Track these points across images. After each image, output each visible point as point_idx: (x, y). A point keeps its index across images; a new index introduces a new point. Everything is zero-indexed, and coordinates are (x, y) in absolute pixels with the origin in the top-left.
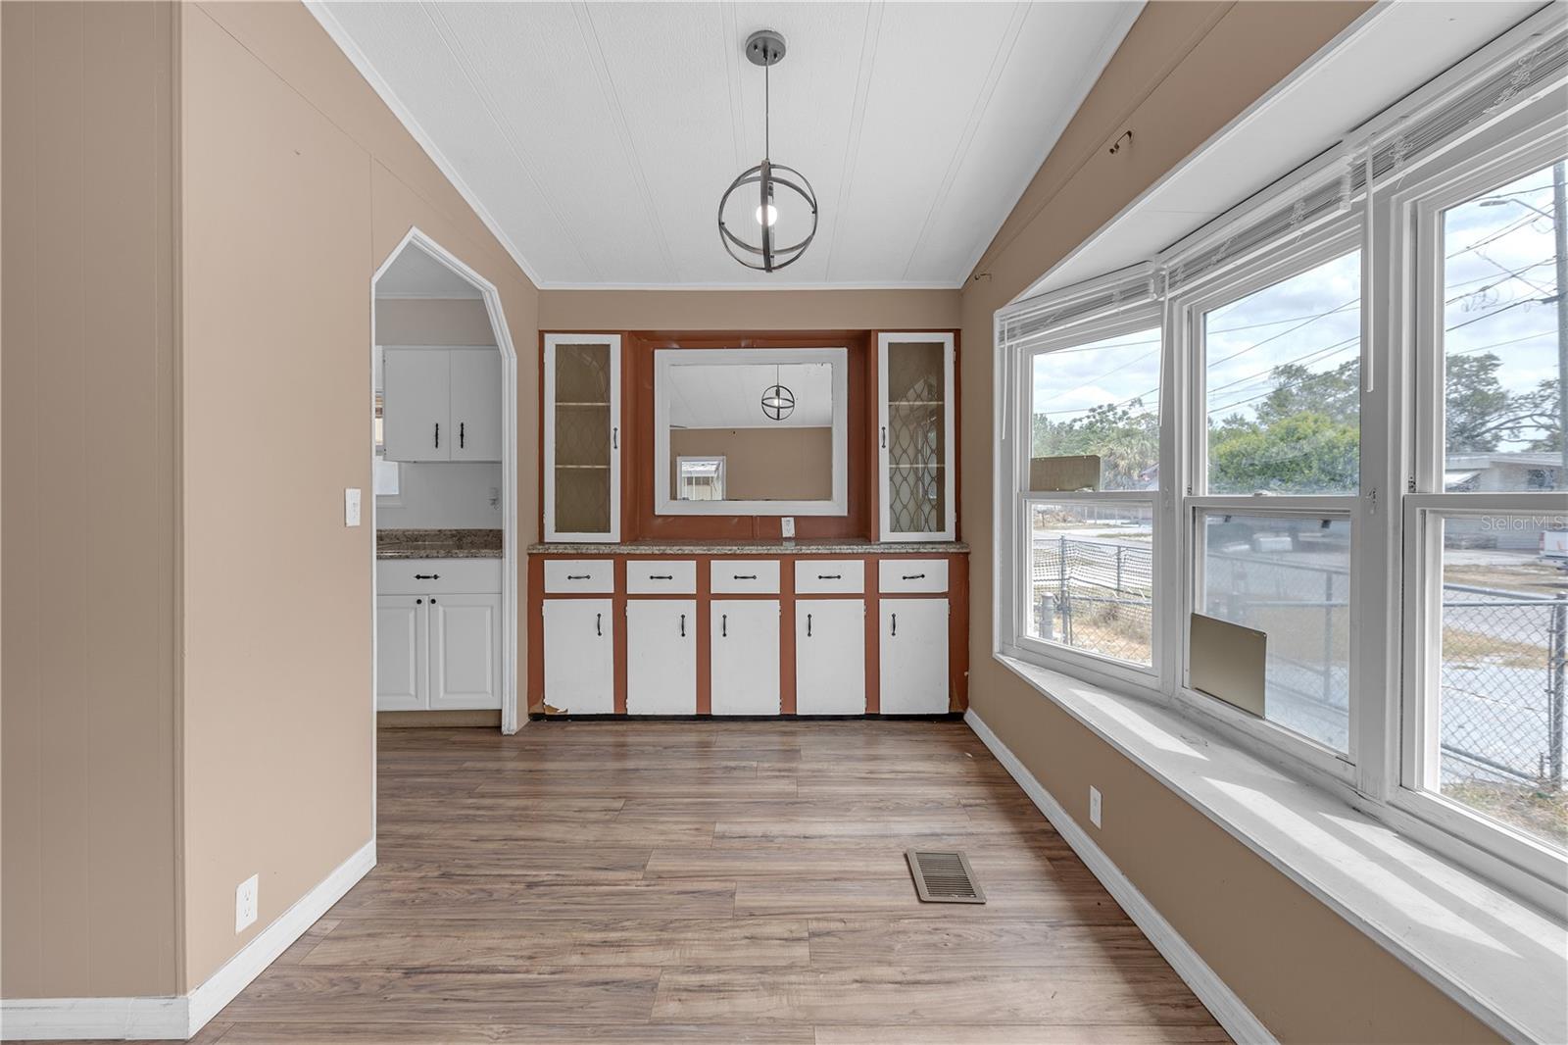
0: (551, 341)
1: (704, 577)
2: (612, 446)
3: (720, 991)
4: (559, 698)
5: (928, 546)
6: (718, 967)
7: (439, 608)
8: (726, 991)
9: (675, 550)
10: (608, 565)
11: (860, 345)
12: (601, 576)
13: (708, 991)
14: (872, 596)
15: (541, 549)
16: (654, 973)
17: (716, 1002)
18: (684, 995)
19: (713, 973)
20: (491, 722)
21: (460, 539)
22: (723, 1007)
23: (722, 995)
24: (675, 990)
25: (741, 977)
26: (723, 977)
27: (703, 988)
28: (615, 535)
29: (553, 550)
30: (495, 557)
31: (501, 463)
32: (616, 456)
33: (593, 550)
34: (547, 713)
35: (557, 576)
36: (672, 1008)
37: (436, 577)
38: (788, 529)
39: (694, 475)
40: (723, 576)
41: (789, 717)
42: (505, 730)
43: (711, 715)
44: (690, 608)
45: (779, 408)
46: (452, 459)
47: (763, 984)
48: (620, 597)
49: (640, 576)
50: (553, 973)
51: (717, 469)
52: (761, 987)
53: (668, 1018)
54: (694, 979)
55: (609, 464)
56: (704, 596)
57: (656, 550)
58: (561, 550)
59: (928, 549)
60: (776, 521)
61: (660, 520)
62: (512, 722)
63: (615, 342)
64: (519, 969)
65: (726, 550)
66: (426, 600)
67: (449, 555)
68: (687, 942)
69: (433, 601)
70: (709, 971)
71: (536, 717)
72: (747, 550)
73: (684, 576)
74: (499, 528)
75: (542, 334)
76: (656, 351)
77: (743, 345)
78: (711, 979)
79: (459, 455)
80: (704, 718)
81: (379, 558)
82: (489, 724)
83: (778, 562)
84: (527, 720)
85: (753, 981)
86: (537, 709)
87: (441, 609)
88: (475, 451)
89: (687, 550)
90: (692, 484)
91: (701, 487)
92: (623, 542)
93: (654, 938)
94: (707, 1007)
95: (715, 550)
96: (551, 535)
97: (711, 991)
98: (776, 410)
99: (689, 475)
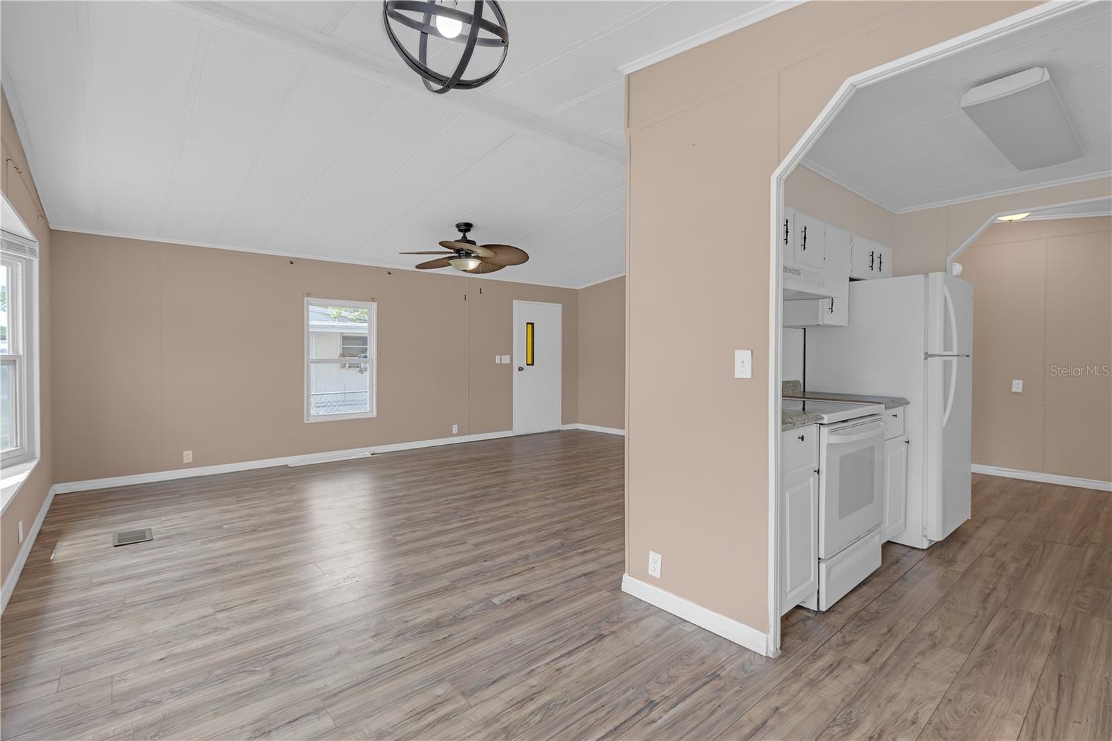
3: (417, 714)
6: (434, 726)
8: (414, 716)
13: (426, 709)
16: (473, 701)
17: (415, 707)
18: (439, 700)
19: (433, 722)
22: (407, 707)
23: (415, 712)
24: (449, 699)
25: (411, 729)
26: (424, 722)
27: (432, 709)
36: (440, 690)
47: (390, 733)
50: (532, 670)
52: (391, 730)
53: (436, 685)
54: (443, 711)
64: (554, 662)
68: (475, 730)
70: (438, 721)
78: (432, 717)
85: (398, 732)
93: (503, 720)
94: (419, 702)
97: (424, 711)
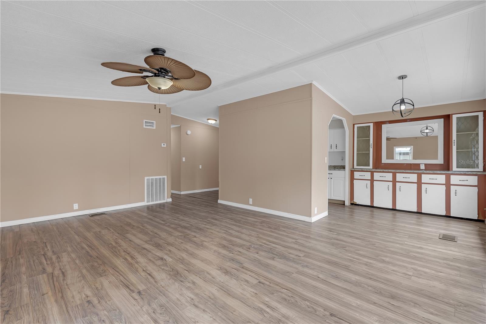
0: (356, 126)
1: (394, 177)
2: (370, 147)
4: (357, 201)
5: (469, 172)
7: (332, 180)
9: (386, 171)
10: (369, 173)
11: (447, 118)
12: (368, 175)
14: (448, 185)
15: (353, 169)
20: (342, 203)
21: (335, 167)
28: (371, 167)
29: (356, 170)
30: (344, 170)
31: (345, 152)
32: (371, 150)
33: (365, 170)
34: (354, 203)
35: (357, 175)
37: (332, 174)
38: (423, 167)
39: (402, 152)
40: (400, 177)
41: (419, 213)
42: (346, 205)
43: (396, 209)
44: (391, 184)
45: (427, 133)
46: (335, 151)
48: (372, 180)
49: (377, 176)
51: (410, 150)
55: (370, 151)
56: (394, 182)
57: (381, 170)
58: (358, 170)
59: (469, 173)
60: (419, 165)
61: (383, 164)
62: (347, 203)
63: (371, 125)
65: (401, 171)
66: (330, 178)
67: (334, 170)
69: (331, 178)
71: (352, 204)
72: (407, 171)
73: (389, 176)
74: (344, 165)
75: (354, 125)
76: (382, 125)
77: (408, 121)
79: (336, 150)
80: (394, 210)
81: (329, 170)
82: (343, 204)
83: (417, 174)
84: (350, 204)
86: (352, 202)
87: (333, 180)
88: (339, 149)
89: (390, 171)
90: (401, 155)
91: (404, 156)
92: (373, 169)
95: (398, 171)
96: (355, 167)
98: (426, 133)
99: (400, 152)
